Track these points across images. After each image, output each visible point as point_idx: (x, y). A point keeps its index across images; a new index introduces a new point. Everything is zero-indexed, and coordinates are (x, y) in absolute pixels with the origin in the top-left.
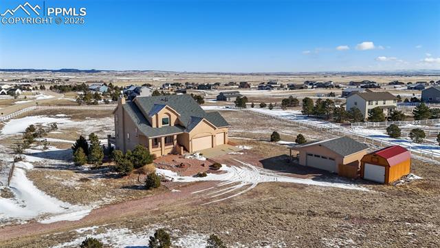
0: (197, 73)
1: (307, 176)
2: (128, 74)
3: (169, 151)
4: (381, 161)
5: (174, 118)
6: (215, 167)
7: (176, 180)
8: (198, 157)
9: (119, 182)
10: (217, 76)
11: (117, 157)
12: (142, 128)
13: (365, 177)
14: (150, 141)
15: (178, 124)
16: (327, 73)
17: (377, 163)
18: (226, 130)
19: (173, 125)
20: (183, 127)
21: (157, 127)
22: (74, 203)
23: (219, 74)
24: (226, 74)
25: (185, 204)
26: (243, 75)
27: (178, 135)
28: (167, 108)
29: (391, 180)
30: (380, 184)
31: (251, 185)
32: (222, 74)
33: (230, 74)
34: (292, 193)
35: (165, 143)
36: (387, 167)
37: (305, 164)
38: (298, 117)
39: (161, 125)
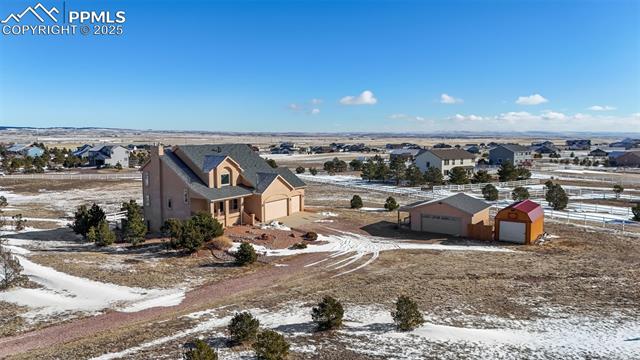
0: (168, 132)
1: (431, 241)
2: (56, 133)
3: (235, 220)
4: (520, 217)
5: (236, 175)
6: (310, 237)
7: (269, 254)
8: (279, 227)
9: (188, 260)
10: (200, 136)
11: (174, 228)
12: (196, 187)
13: (501, 238)
14: (212, 205)
15: (241, 184)
16: (352, 134)
17: (515, 220)
18: (302, 191)
19: (234, 184)
20: (251, 188)
21: (216, 186)
22: (149, 287)
23: (203, 133)
24: (213, 134)
25: (309, 277)
26: (240, 135)
27: (245, 198)
28: (228, 160)
29: (533, 238)
30: (522, 244)
31: (372, 254)
32: (208, 133)
33: (220, 134)
34: (432, 259)
35: (230, 208)
36: (528, 222)
37: (419, 229)
38: (359, 183)
39: (220, 185)
